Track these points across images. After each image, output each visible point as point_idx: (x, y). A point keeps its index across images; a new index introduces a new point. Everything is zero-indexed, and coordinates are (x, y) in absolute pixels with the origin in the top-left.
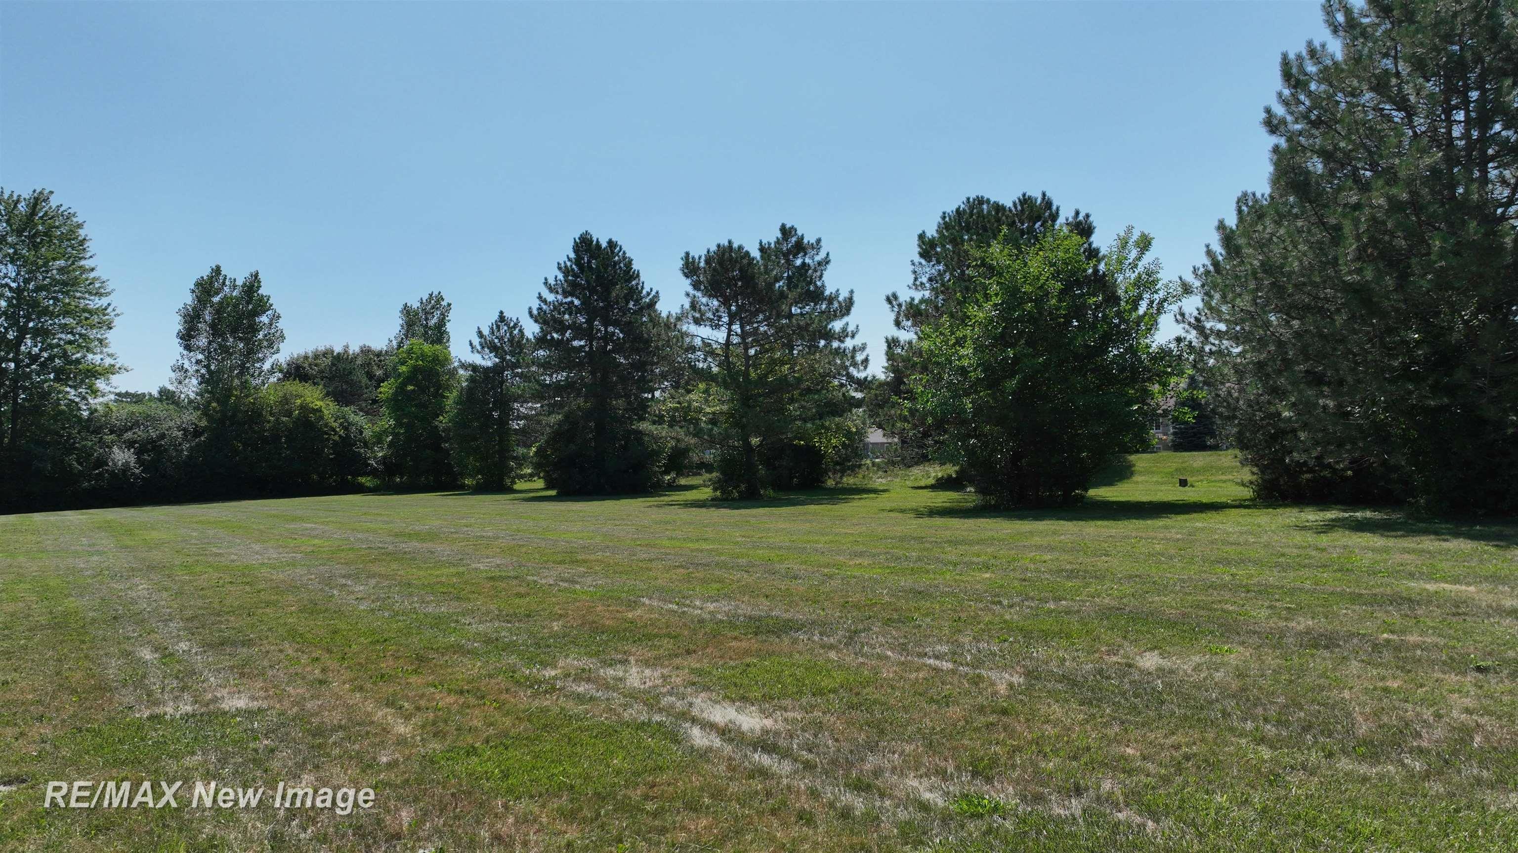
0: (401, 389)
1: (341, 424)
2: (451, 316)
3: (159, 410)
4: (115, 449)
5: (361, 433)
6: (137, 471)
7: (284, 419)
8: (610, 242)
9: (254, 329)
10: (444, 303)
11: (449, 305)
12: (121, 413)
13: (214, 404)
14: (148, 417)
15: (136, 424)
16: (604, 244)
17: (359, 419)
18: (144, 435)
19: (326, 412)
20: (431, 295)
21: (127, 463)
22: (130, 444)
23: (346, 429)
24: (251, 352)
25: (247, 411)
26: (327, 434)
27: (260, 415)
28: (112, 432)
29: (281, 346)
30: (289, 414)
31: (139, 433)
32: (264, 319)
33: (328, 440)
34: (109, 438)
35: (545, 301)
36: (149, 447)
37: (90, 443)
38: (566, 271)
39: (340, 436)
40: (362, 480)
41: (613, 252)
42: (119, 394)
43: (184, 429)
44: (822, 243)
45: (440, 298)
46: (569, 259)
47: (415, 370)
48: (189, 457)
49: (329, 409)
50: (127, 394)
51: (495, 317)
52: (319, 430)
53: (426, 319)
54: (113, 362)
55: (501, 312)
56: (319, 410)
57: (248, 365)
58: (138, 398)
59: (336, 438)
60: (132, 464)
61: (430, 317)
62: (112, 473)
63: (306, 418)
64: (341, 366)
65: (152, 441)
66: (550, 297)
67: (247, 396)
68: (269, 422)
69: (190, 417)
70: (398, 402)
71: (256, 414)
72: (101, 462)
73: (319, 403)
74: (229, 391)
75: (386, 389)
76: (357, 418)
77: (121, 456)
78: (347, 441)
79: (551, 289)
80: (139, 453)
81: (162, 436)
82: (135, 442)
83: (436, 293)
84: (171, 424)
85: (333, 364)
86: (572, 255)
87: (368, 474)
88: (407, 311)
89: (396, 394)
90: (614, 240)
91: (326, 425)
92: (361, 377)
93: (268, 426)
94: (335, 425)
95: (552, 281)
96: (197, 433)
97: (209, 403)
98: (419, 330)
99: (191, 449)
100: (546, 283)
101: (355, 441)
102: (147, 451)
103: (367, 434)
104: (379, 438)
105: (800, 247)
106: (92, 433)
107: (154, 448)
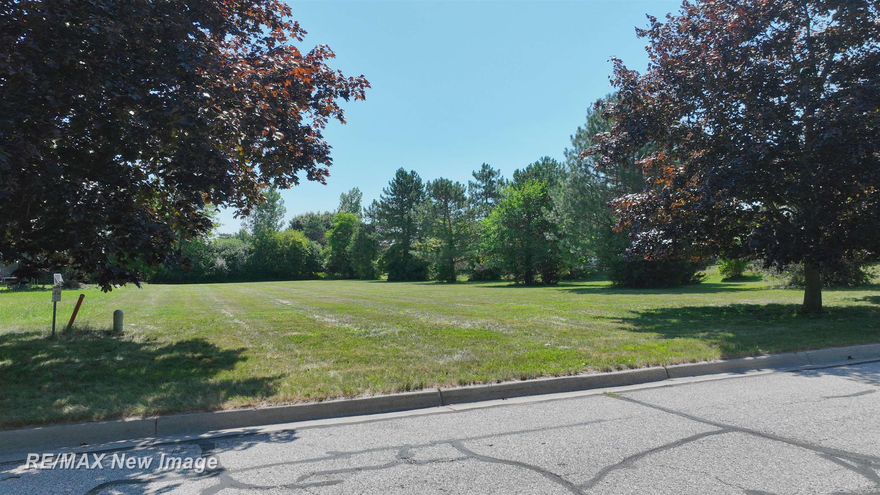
0: (335, 233)
1: (310, 249)
2: (362, 198)
3: (237, 242)
4: (218, 259)
5: (319, 253)
6: (226, 268)
7: (286, 246)
8: (412, 172)
9: (274, 207)
10: (359, 193)
11: (361, 193)
12: (220, 244)
13: (258, 240)
14: (231, 245)
15: (226, 248)
16: (409, 173)
17: (319, 247)
18: (229, 253)
19: (303, 243)
20: (354, 189)
21: (222, 265)
22: (224, 257)
23: (312, 251)
24: (273, 215)
25: (271, 243)
26: (303, 253)
27: (276, 244)
28: (217, 252)
29: (285, 214)
30: (288, 244)
31: (227, 252)
32: (278, 202)
33: (304, 256)
34: (216, 254)
35: (383, 198)
36: (231, 258)
37: (208, 256)
38: (393, 185)
39: (309, 254)
40: (320, 274)
41: (413, 176)
42: (221, 235)
43: (245, 251)
44: (501, 172)
45: (357, 191)
46: (394, 180)
47: (341, 225)
48: (247, 263)
49: (305, 242)
50: (224, 235)
51: (372, 202)
52: (301, 251)
53: (351, 200)
54: (217, 222)
55: (374, 200)
56: (301, 243)
57: (271, 222)
58: (228, 237)
59: (307, 255)
60: (224, 265)
61: (353, 199)
62: (217, 269)
63: (295, 246)
64: (313, 222)
65: (232, 256)
66: (385, 196)
67: (271, 236)
68: (279, 248)
69: (248, 245)
70: (334, 240)
71: (274, 245)
72: (212, 264)
73: (301, 240)
74: (263, 234)
75: (329, 234)
76: (317, 246)
77: (220, 262)
78: (312, 256)
79: (386, 193)
80: (227, 261)
81: (236, 254)
82: (226, 256)
83: (356, 188)
84: (240, 248)
85: (310, 221)
86: (395, 178)
87: (322, 271)
88: (343, 196)
89: (333, 236)
90: (414, 170)
91: (303, 249)
92: (322, 227)
93: (279, 249)
94: (307, 249)
95: (386, 189)
96: (251, 252)
97: (255, 239)
98: (348, 205)
99: (248, 260)
100: (384, 190)
101: (316, 257)
102: (230, 260)
103: (322, 253)
104: (325, 255)
105: (491, 173)
106: (209, 252)
107: (233, 258)
